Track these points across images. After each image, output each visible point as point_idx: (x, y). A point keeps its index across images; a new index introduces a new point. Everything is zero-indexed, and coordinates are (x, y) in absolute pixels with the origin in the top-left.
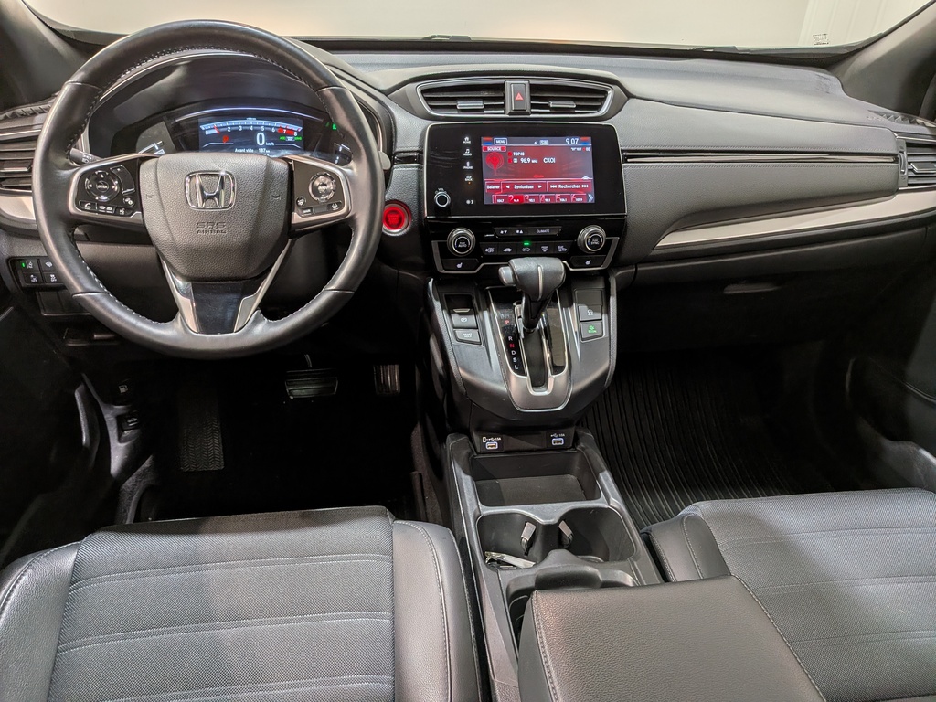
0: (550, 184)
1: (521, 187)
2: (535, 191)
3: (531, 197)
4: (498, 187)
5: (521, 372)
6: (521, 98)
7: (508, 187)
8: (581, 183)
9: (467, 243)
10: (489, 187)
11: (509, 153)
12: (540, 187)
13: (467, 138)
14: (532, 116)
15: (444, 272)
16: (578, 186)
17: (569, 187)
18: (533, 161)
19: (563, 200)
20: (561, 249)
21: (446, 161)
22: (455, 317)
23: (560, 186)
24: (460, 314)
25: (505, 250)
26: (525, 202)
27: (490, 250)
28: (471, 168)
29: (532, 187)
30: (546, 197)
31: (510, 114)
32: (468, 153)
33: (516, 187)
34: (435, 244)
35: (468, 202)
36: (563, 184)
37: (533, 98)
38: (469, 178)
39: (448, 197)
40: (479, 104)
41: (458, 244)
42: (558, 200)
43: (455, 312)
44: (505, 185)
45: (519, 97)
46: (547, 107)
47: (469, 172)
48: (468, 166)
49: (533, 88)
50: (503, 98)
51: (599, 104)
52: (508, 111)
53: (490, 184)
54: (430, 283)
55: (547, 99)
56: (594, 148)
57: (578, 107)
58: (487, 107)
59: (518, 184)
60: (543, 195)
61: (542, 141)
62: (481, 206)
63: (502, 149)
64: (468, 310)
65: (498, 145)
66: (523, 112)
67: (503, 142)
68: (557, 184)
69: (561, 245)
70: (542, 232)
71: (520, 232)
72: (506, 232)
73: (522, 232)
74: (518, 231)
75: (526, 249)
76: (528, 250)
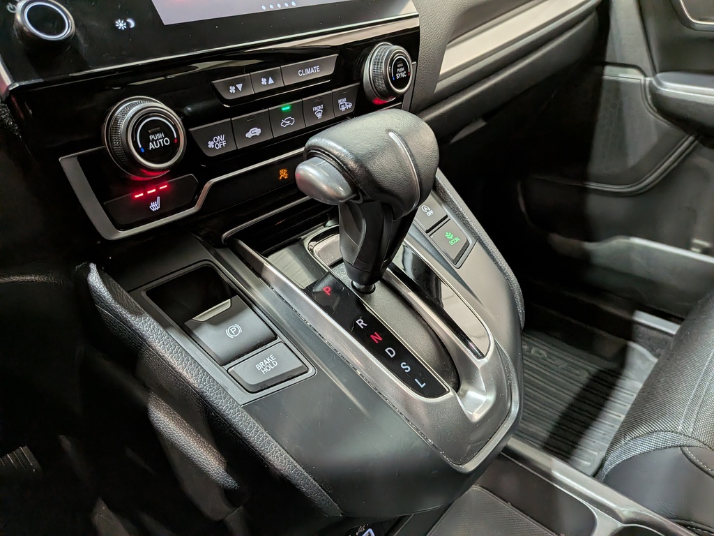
15: (123, 234)
22: (208, 335)
24: (216, 321)
25: (249, 135)
27: (217, 144)
34: (69, 165)
43: (199, 325)
54: (94, 279)
64: (226, 305)
69: (342, 98)
70: (308, 72)
71: (267, 81)
72: (240, 86)
73: (271, 81)
74: (264, 81)
75: (286, 121)
76: (291, 121)
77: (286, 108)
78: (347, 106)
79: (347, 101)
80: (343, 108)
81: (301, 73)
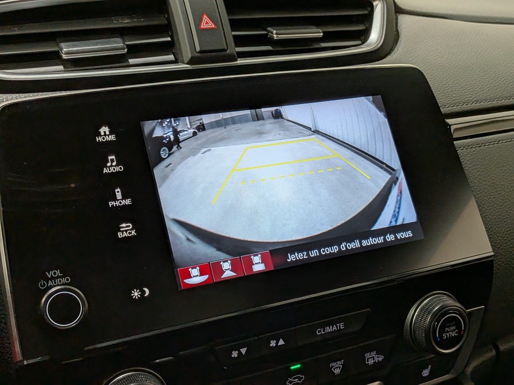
6: (211, 25)
13: (104, 130)
14: (241, 62)
20: (373, 358)
28: (128, 202)
31: (191, 62)
32: (112, 166)
35: (136, 294)
37: (235, 24)
38: (126, 230)
39: (78, 294)
40: (116, 45)
45: (207, 23)
46: (265, 40)
47: (123, 214)
48: (120, 200)
50: (168, 28)
51: (361, 27)
52: (187, 54)
57: (328, 37)
58: (135, 51)
66: (220, 55)
69: (370, 351)
70: (329, 329)
71: (277, 343)
72: (243, 351)
73: (281, 342)
74: (273, 343)
75: (294, 379)
76: (300, 379)
77: (296, 366)
78: (376, 360)
79: (377, 354)
80: (371, 362)
81: (319, 332)
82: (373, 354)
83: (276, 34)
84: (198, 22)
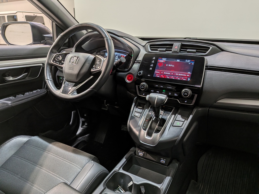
0: (176, 73)
1: (166, 73)
2: (171, 75)
3: (168, 77)
4: (159, 72)
5: (145, 130)
6: (177, 48)
7: (162, 73)
8: (187, 74)
9: (144, 87)
10: (156, 72)
11: (166, 63)
12: (172, 74)
13: (154, 58)
15: (139, 95)
16: (185, 75)
17: (182, 75)
18: (172, 66)
19: (179, 79)
21: (146, 63)
23: (179, 74)
25: (157, 92)
26: (166, 78)
27: (152, 91)
29: (169, 73)
30: (173, 77)
31: (172, 52)
32: (153, 62)
33: (164, 73)
34: (137, 86)
35: (148, 75)
36: (180, 74)
37: (181, 48)
38: (151, 69)
40: (165, 49)
41: (141, 87)
42: (177, 78)
43: (138, 108)
44: (161, 72)
46: (186, 51)
47: (151, 67)
48: (152, 65)
49: (182, 45)
50: (172, 48)
53: (157, 71)
54: (135, 98)
55: (187, 49)
56: (194, 64)
58: (167, 50)
59: (165, 72)
60: (173, 76)
61: (177, 60)
62: (152, 77)
63: (164, 61)
64: (141, 108)
65: (163, 60)
67: (165, 59)
68: (178, 74)
69: (176, 93)
70: (169, 88)
72: (157, 86)
73: (162, 87)
76: (164, 93)
77: (164, 91)
80: (175, 95)
82: (176, 94)
83: (188, 50)
84: (175, 47)
